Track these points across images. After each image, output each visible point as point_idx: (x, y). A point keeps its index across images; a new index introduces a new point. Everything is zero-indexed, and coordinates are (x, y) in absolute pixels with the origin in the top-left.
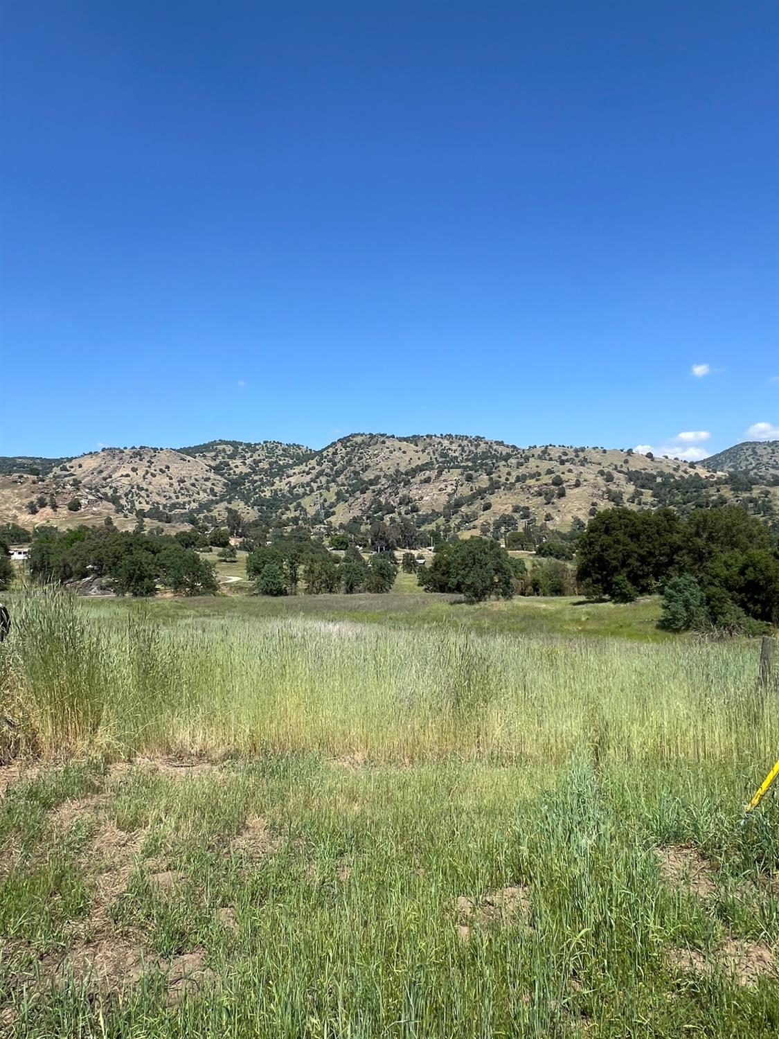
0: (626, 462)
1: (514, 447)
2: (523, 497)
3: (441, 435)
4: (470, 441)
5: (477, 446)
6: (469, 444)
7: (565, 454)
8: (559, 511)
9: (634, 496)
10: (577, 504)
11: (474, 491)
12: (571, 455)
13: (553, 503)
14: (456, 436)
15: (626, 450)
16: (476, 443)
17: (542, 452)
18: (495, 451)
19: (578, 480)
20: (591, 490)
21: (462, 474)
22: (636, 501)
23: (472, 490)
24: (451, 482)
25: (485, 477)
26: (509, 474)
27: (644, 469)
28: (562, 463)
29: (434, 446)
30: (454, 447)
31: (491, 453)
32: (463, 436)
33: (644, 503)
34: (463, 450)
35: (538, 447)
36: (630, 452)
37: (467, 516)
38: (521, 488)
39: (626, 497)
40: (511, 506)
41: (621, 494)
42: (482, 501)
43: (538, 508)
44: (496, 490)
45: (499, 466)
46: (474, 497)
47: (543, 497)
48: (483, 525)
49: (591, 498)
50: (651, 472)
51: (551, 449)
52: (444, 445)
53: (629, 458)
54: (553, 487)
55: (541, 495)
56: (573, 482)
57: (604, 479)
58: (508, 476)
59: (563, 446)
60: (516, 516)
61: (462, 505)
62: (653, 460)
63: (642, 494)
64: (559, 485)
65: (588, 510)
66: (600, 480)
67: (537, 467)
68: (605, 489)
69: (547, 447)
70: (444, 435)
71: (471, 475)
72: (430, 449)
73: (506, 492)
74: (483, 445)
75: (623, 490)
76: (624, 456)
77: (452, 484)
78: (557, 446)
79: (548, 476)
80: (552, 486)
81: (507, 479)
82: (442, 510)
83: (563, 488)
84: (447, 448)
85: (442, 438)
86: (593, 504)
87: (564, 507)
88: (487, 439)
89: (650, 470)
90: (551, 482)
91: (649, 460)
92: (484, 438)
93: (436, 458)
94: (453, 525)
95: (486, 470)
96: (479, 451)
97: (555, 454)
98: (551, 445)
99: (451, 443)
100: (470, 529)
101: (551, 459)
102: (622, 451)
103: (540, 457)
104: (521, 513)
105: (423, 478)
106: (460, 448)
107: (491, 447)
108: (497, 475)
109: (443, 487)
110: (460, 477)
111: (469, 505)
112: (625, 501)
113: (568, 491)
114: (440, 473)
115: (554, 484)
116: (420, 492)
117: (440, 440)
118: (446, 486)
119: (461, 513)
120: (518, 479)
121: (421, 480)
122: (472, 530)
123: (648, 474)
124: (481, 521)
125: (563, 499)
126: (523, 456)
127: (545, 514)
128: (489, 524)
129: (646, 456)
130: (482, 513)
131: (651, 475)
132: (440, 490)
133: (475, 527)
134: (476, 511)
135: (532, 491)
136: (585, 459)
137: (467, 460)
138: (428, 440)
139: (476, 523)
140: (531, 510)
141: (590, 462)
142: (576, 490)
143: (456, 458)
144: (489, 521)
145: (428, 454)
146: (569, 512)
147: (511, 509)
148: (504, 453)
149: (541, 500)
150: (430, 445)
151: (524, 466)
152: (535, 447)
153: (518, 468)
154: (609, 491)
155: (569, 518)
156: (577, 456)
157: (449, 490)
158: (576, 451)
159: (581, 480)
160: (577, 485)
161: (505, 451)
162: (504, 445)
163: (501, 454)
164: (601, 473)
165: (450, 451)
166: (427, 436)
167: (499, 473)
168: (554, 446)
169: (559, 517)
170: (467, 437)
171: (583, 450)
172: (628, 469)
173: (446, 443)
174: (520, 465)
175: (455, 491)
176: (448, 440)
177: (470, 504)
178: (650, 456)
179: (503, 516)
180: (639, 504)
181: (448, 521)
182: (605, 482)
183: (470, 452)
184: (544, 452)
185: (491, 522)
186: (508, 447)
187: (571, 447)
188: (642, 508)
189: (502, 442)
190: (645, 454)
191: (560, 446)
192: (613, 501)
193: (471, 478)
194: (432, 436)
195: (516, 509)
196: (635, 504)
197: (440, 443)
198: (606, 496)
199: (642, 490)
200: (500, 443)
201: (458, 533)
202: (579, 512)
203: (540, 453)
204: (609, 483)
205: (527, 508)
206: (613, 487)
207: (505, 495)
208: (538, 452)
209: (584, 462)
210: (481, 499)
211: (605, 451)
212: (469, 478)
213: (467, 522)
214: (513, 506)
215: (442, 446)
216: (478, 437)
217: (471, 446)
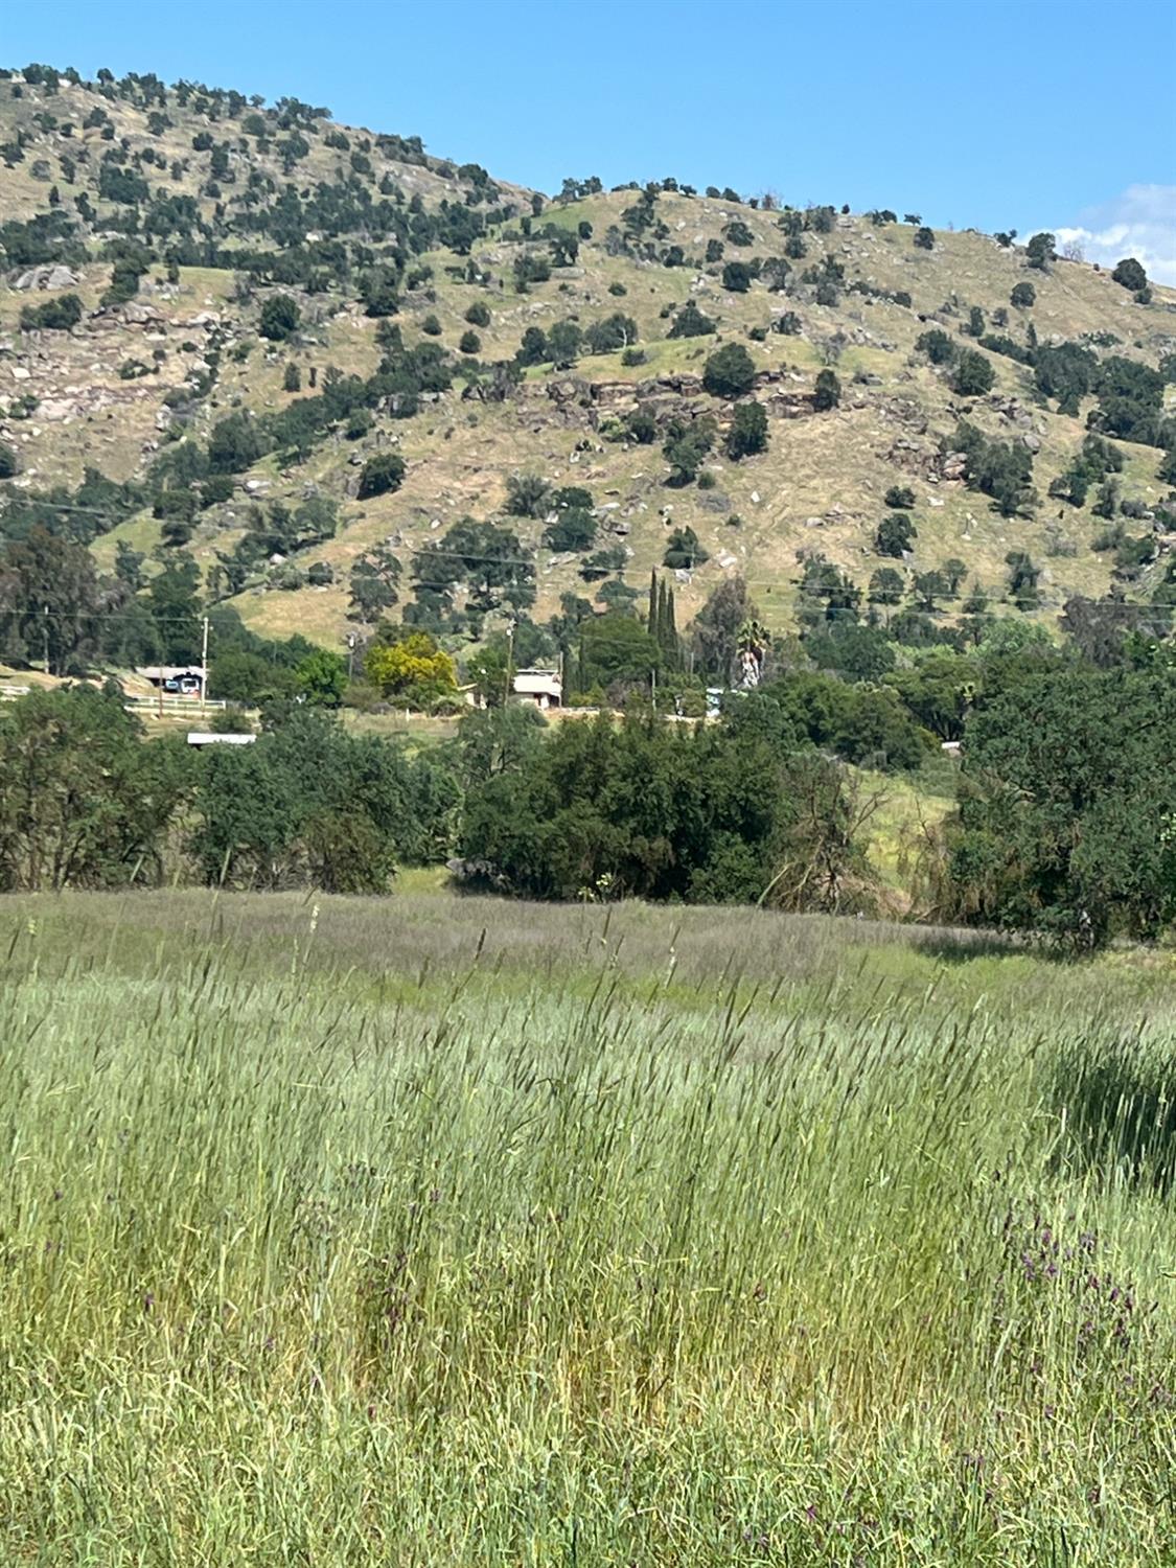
0: (1023, 297)
1: (476, 175)
2: (555, 437)
3: (105, 75)
4: (255, 126)
5: (293, 152)
6: (252, 140)
7: (739, 235)
8: (734, 522)
9: (1080, 473)
10: (821, 493)
11: (306, 392)
12: (768, 246)
13: (706, 483)
14: (183, 89)
15: (1023, 241)
16: (283, 135)
17: (630, 215)
18: (386, 187)
19: (827, 378)
20: (884, 432)
21: (242, 298)
22: (1091, 499)
23: (292, 385)
24: (182, 336)
25: (363, 324)
26: (478, 316)
27: (1105, 341)
28: (737, 278)
29: (67, 131)
30: (172, 146)
31: (365, 197)
32: (217, 94)
33: (1124, 510)
34: (219, 168)
35: (607, 188)
36: (1040, 251)
37: (279, 516)
38: (553, 393)
39: (1044, 475)
40: (499, 480)
41: (1023, 457)
42: (354, 447)
43: (632, 500)
44: (427, 396)
45: (428, 273)
46: (314, 423)
47: (658, 446)
48: (361, 567)
49: (887, 466)
50: (1137, 356)
51: (669, 204)
52: (121, 132)
53: (1035, 279)
54: (707, 401)
55: (645, 435)
56: (803, 385)
57: (945, 379)
58: (475, 328)
59: (731, 196)
60: (528, 532)
61: (250, 458)
62: (1143, 299)
63: (1116, 462)
64: (739, 391)
65: (873, 526)
66: (929, 381)
67: (617, 290)
68: (948, 429)
69: (650, 194)
70: (119, 76)
71: (291, 305)
72: (44, 149)
73: (475, 407)
74: (319, 153)
75: (1031, 440)
76: (1011, 269)
77: (189, 348)
78: (702, 193)
79: (683, 344)
80: (703, 396)
81: (470, 344)
82: (140, 477)
83: (755, 405)
84: (134, 149)
85: (109, 94)
86: (896, 499)
87: (761, 505)
88: (338, 122)
89: (1128, 341)
90: (697, 374)
91: (1126, 296)
92: (323, 113)
93: (81, 200)
94: (205, 559)
95: (364, 285)
96: (302, 178)
97: (690, 229)
98: (669, 185)
99: (159, 124)
100: (295, 586)
101: (674, 258)
102: (1005, 240)
103: (617, 245)
104: (553, 519)
105: (36, 299)
106: (205, 157)
107: (360, 164)
108: (421, 317)
109: (145, 354)
110: (231, 312)
111: (285, 461)
112: (1043, 494)
113: (777, 426)
114: (125, 285)
115: (715, 384)
116: (21, 373)
117: (102, 102)
118: (159, 355)
119: (245, 501)
120: (534, 348)
121: (26, 312)
122: (307, 589)
123: (1126, 363)
124: (352, 550)
125: (752, 464)
126: (537, 226)
127: (669, 531)
128: (395, 565)
129: (1117, 277)
130: (353, 505)
131: (1138, 370)
132: (126, 374)
133: (319, 577)
134: (324, 493)
135: (605, 415)
136: (835, 271)
137: (247, 223)
138: (35, 98)
139: (325, 553)
140: (605, 507)
141: (862, 288)
142: (818, 426)
143: (186, 205)
144: (393, 549)
145: (39, 171)
146: (784, 529)
147: (499, 495)
148: (430, 204)
149: (648, 460)
150: (48, 124)
151: (553, 284)
152: (594, 185)
153: (521, 289)
154: (969, 441)
155: (782, 560)
156: (796, 251)
157: (175, 373)
158: (792, 224)
159: (844, 375)
160: (824, 398)
161: (436, 196)
162: (423, 162)
163: (416, 206)
164: (936, 348)
165: (151, 169)
166: (32, 75)
167: (430, 310)
168: (688, 190)
169: (734, 550)
170: (237, 102)
171: (823, 221)
172: (1032, 334)
173: (130, 121)
174: (530, 274)
175: (206, 383)
176: (141, 106)
177: (296, 458)
178: (1130, 276)
179: (462, 532)
180: (1105, 510)
181: (177, 536)
182: (950, 396)
183: (255, 179)
184: (639, 217)
185: (403, 556)
186: (444, 171)
187: (768, 203)
188: (1118, 534)
189: (416, 143)
190: (1111, 265)
191: (713, 193)
192: (986, 487)
193: (289, 323)
194: (52, 77)
195: (525, 500)
196: (1085, 510)
197: (98, 117)
198: (954, 463)
199: (1119, 444)
200: (408, 150)
201: (240, 602)
202: (828, 535)
203: (616, 219)
204: (967, 401)
205: (581, 498)
206: (987, 422)
207: (473, 420)
208: (606, 213)
209: (829, 283)
210: (353, 435)
211: (925, 238)
212: (280, 324)
213: (276, 547)
214: (511, 483)
215: (108, 135)
216: (296, 108)
217: (263, 147)
